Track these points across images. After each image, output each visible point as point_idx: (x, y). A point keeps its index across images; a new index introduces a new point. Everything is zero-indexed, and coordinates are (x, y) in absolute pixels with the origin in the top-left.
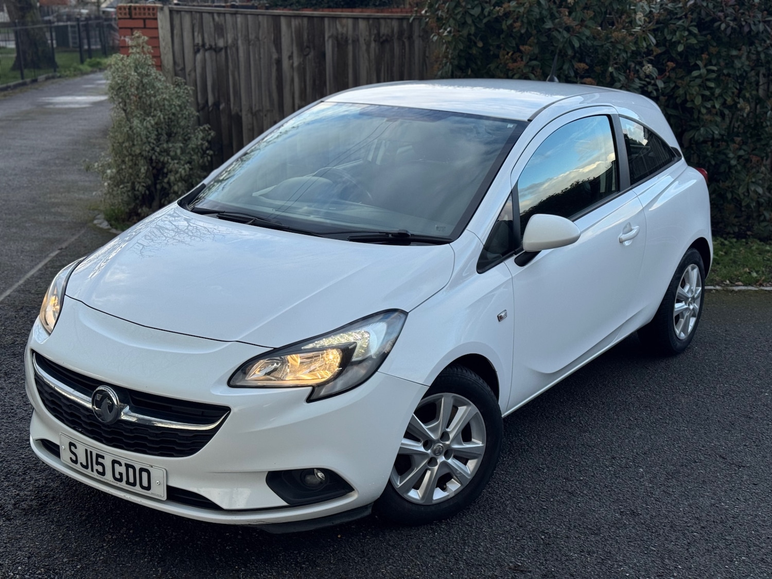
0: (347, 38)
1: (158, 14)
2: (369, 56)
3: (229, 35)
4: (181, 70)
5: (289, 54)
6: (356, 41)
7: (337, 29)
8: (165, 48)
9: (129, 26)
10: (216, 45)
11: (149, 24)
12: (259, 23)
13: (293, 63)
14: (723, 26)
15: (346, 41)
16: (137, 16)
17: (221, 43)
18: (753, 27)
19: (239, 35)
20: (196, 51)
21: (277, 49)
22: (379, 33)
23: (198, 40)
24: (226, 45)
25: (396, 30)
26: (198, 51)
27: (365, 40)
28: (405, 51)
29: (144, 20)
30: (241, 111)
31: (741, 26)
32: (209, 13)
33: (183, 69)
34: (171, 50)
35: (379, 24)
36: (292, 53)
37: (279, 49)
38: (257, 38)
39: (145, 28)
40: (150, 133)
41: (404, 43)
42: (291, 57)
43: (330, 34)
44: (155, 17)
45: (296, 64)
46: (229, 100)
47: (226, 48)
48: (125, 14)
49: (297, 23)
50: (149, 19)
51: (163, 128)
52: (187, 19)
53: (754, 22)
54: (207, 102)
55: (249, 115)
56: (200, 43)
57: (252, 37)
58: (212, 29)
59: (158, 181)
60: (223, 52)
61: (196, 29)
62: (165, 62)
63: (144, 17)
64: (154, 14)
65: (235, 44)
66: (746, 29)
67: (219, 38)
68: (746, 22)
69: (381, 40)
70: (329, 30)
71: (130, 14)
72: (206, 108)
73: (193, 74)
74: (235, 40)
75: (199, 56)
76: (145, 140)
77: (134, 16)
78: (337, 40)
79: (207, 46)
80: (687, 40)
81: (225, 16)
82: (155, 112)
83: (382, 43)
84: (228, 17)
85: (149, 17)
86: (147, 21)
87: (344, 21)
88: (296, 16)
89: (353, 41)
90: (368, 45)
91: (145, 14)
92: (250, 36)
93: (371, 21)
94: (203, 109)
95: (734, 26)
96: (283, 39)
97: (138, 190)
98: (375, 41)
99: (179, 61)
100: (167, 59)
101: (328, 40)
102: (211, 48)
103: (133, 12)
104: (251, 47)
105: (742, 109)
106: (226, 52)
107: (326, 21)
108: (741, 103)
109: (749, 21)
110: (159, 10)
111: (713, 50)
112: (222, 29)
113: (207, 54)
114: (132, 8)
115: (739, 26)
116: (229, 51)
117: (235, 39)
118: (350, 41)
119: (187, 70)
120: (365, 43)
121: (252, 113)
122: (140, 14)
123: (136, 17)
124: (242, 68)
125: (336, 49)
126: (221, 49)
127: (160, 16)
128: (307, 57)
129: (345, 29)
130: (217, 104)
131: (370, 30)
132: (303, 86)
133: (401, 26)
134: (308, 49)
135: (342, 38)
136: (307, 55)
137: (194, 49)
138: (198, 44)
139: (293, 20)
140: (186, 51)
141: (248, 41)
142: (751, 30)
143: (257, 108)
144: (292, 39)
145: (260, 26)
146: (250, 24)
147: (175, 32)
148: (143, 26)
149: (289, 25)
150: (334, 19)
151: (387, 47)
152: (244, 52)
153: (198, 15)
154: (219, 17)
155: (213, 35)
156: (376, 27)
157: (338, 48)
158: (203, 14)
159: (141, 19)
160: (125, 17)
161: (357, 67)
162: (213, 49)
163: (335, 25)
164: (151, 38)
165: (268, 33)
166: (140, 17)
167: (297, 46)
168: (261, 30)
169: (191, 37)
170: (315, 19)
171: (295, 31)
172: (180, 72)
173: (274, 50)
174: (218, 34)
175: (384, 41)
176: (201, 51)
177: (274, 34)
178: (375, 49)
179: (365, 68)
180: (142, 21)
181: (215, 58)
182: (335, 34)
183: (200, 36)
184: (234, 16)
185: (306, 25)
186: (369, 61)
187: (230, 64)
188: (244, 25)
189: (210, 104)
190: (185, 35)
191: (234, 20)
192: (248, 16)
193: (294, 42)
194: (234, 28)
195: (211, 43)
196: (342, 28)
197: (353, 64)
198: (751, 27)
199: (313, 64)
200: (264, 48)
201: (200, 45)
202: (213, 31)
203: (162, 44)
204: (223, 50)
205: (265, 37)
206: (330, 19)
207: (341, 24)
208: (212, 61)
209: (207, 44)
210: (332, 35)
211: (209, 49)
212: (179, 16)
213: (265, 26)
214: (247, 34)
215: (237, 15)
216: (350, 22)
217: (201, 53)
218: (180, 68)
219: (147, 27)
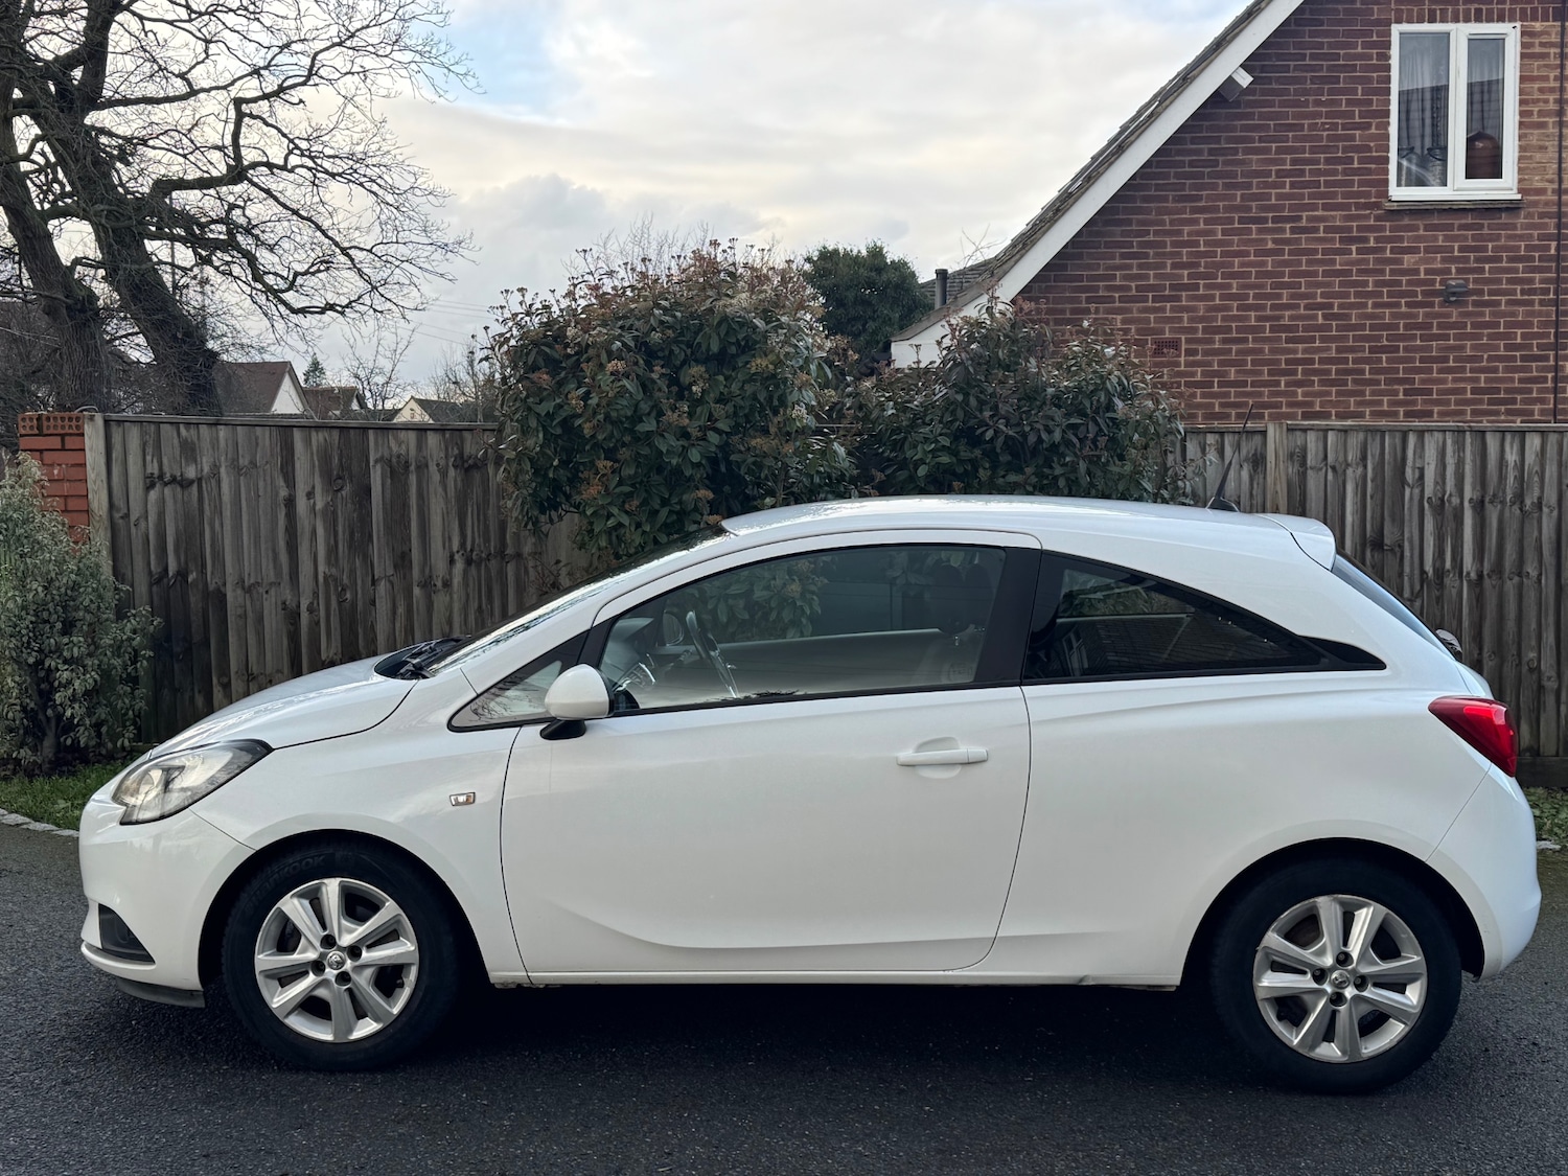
0: (407, 462)
1: (86, 426)
2: (446, 492)
3: (204, 460)
4: (122, 517)
5: (308, 489)
6: (422, 467)
7: (389, 448)
9: (36, 448)
10: (181, 475)
11: (70, 443)
12: (257, 438)
13: (315, 504)
14: (989, 434)
15: (407, 465)
16: (52, 431)
17: (191, 473)
18: (1044, 436)
19: (223, 459)
20: (149, 487)
21: (286, 481)
22: (461, 454)
23: (153, 468)
24: (199, 476)
26: (152, 486)
27: (438, 465)
29: (63, 436)
30: (225, 584)
31: (1025, 435)
32: (171, 423)
33: (127, 516)
34: (105, 485)
35: (462, 439)
36: (313, 487)
37: (290, 482)
38: (253, 464)
39: (63, 449)
42: (310, 495)
43: (379, 456)
44: (80, 431)
45: (319, 506)
46: (204, 566)
47: (200, 480)
48: (31, 427)
49: (322, 439)
50: (71, 435)
52: (134, 434)
53: (1046, 426)
54: (166, 570)
55: (239, 591)
56: (156, 472)
57: (244, 461)
58: (177, 452)
59: (48, 703)
60: (195, 487)
61: (150, 450)
62: (95, 505)
63: (63, 432)
64: (77, 427)
65: (215, 474)
66: (1032, 439)
67: (187, 465)
68: (1033, 427)
69: (466, 465)
70: (377, 449)
71: (39, 427)
72: (165, 580)
73: (143, 524)
74: (215, 467)
75: (153, 495)
76: (10, 630)
77: (45, 432)
78: (391, 467)
79: (167, 477)
80: (934, 458)
81: (198, 427)
83: (467, 470)
84: (204, 429)
85: (71, 431)
86: (67, 438)
87: (402, 434)
88: (318, 428)
89: (418, 468)
90: (444, 474)
91: (63, 427)
92: (241, 461)
93: (447, 435)
94: (159, 581)
95: (1011, 433)
96: (297, 465)
98: (455, 467)
99: (119, 502)
100: (99, 501)
101: (374, 466)
102: (173, 480)
103: (45, 423)
104: (242, 478)
106: (200, 487)
107: (371, 432)
109: (1037, 426)
110: (86, 421)
112: (193, 450)
113: (167, 491)
114: (44, 418)
115: (1020, 435)
116: (204, 485)
117: (215, 465)
118: (412, 468)
119: (133, 518)
120: (439, 471)
121: (243, 588)
122: (55, 427)
123: (49, 432)
124: (227, 513)
125: (389, 481)
126: (191, 482)
127: (88, 429)
128: (339, 494)
129: (404, 447)
130: (182, 574)
131: (447, 449)
132: (332, 542)
134: (340, 481)
135: (398, 462)
136: (341, 489)
137: (145, 482)
138: (152, 474)
139: (314, 434)
140: (132, 485)
141: (236, 469)
142: (1040, 440)
143: (252, 581)
144: (314, 466)
145: (257, 444)
146: (239, 441)
147: (114, 456)
148: (60, 447)
149: (308, 442)
150: (385, 431)
151: (477, 476)
152: (230, 488)
153: (153, 427)
154: (188, 431)
155: (179, 459)
156: (457, 444)
157: (392, 479)
158: (161, 425)
159: (56, 435)
160: (31, 432)
161: (426, 509)
162: (179, 483)
163: (386, 440)
164: (73, 465)
165: (272, 455)
166: (55, 432)
167: (321, 476)
168: (259, 449)
169: (140, 462)
170: (352, 431)
171: (318, 451)
172: (121, 521)
173: (282, 483)
174: (186, 458)
175: (470, 467)
176: (158, 485)
177: (282, 457)
178: (455, 481)
179: (439, 511)
180: (59, 438)
181: (180, 496)
182: (387, 455)
183: (155, 461)
184: (214, 428)
185: (337, 442)
186: (447, 500)
187: (206, 507)
188: (230, 442)
189: (171, 574)
190: (131, 459)
191: (214, 435)
192: (238, 428)
193: (317, 469)
194: (213, 448)
195: (175, 473)
196: (400, 446)
197: (418, 505)
198: (1040, 437)
199: (349, 505)
200: (265, 480)
201: (156, 476)
202: (178, 453)
203: (91, 475)
204: (195, 485)
205: (267, 462)
206: (379, 431)
207: (396, 438)
208: (175, 502)
209: (168, 475)
210: (382, 458)
211: (170, 483)
212: (120, 429)
213: (267, 443)
214: (235, 457)
215: (219, 427)
216: (413, 435)
217: (156, 489)
218: (120, 515)
219: (66, 447)
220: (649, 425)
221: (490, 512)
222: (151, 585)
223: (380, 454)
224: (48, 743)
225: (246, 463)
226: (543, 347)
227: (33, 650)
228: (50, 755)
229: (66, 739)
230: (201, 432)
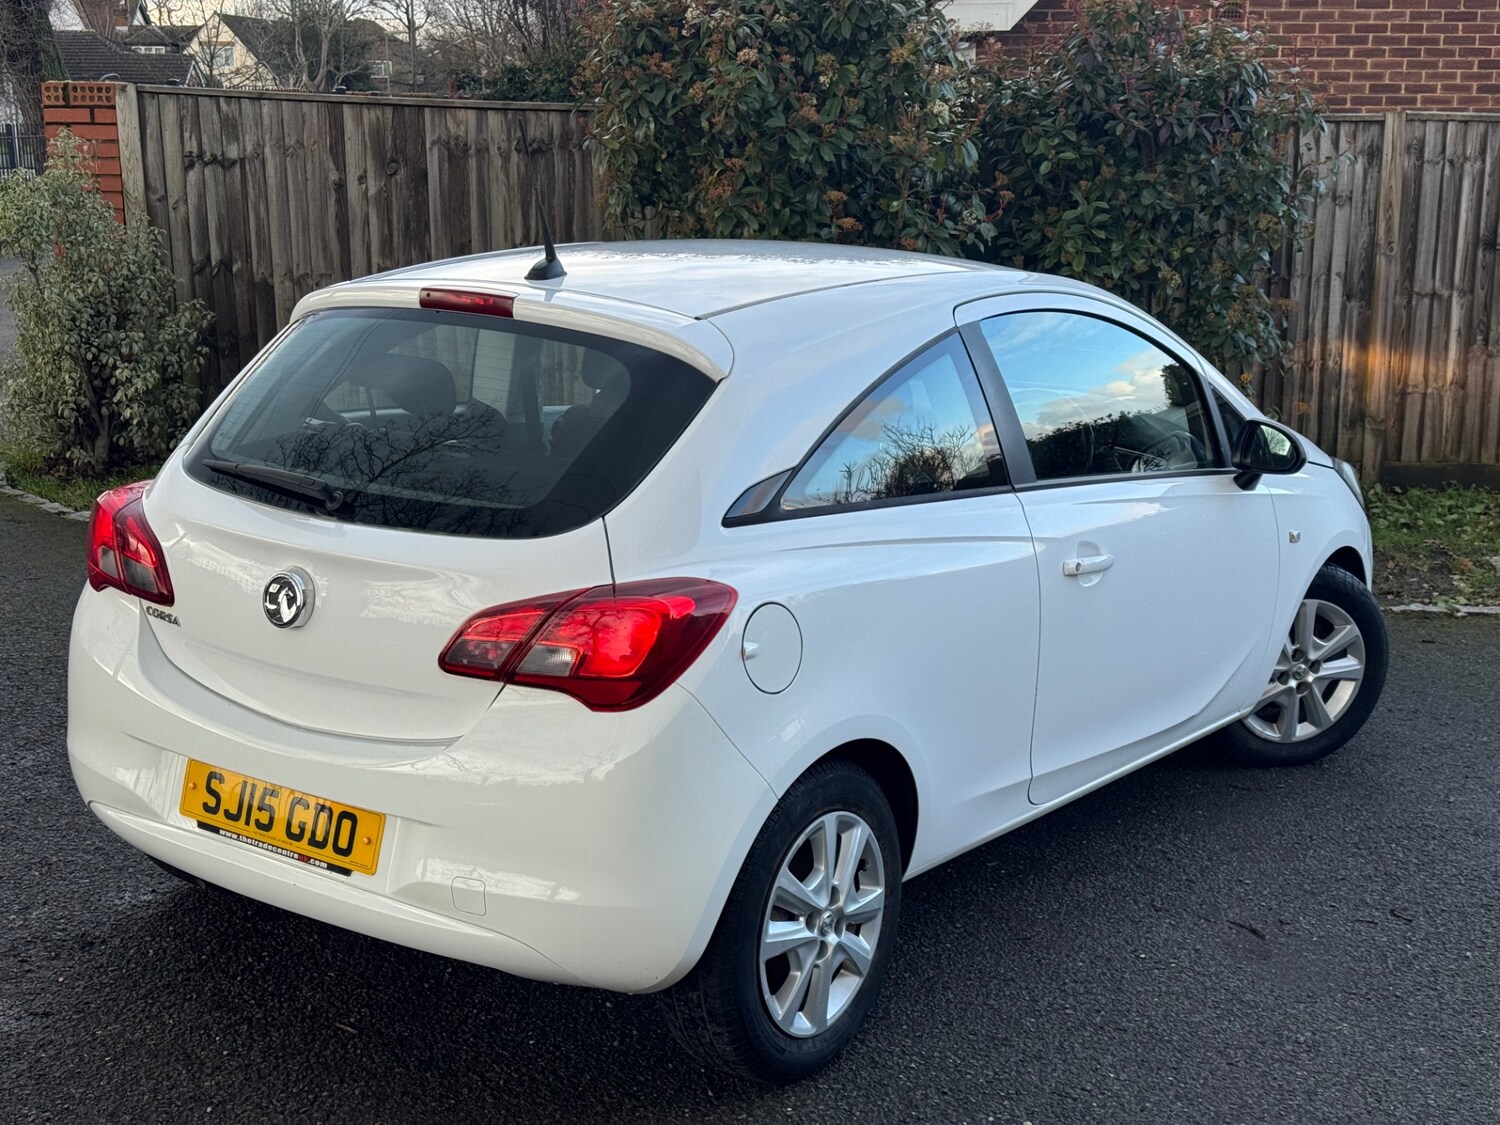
0: (466, 144)
1: (117, 98)
2: (508, 178)
3: (247, 138)
4: (159, 200)
5: (361, 173)
6: (482, 151)
7: (447, 128)
8: (129, 160)
9: (63, 121)
10: (223, 154)
11: (101, 116)
12: (303, 116)
13: (367, 189)
15: (466, 149)
16: (79, 102)
17: (233, 152)
18: (1177, 130)
19: (267, 137)
20: (188, 167)
21: (336, 163)
22: (525, 137)
23: (192, 146)
24: (242, 156)
25: (556, 131)
26: (191, 165)
27: (499, 148)
28: (574, 170)
29: (92, 109)
30: (272, 275)
31: (1156, 130)
32: (210, 96)
33: (164, 198)
34: (141, 164)
35: (525, 120)
36: (365, 172)
37: (340, 164)
38: (300, 143)
39: (93, 123)
40: (79, 311)
41: (571, 154)
42: (362, 179)
43: (436, 137)
44: (112, 104)
45: (372, 191)
46: (249, 255)
47: (242, 160)
48: (57, 98)
49: (373, 116)
50: (100, 107)
51: (108, 302)
52: (170, 108)
53: (1179, 120)
54: (208, 258)
55: (288, 283)
56: (195, 151)
57: (290, 141)
58: (217, 127)
59: (104, 401)
60: (237, 168)
61: (188, 126)
62: (129, 185)
63: (91, 103)
64: (109, 99)
65: (259, 154)
66: (1164, 134)
67: (229, 143)
68: (1165, 121)
69: (530, 149)
70: (433, 130)
72: (208, 269)
73: (182, 208)
74: (259, 146)
75: (192, 176)
76: (69, 324)
77: (73, 103)
78: (449, 150)
79: (208, 157)
80: (1058, 153)
81: (239, 103)
82: (91, 274)
83: (532, 155)
84: (246, 104)
85: (100, 103)
86: (96, 110)
87: (461, 114)
88: (370, 105)
89: (478, 151)
90: (506, 159)
91: (92, 98)
92: (287, 140)
93: (510, 115)
94: (201, 271)
95: (1142, 128)
96: (348, 146)
97: (62, 417)
98: (518, 151)
99: (157, 183)
100: (133, 181)
101: (431, 149)
102: (214, 160)
103: (72, 94)
104: (288, 159)
105: (1165, 281)
106: (243, 168)
107: (427, 110)
108: (1165, 271)
109: (1170, 119)
110: (117, 91)
111: (1106, 171)
112: (235, 127)
113: (207, 171)
114: (70, 88)
115: (1151, 130)
116: (248, 167)
117: (259, 144)
118: (472, 151)
119: (171, 201)
120: (501, 155)
121: (292, 280)
122: (83, 97)
123: (76, 104)
124: (273, 197)
125: (447, 165)
126: (234, 163)
127: (119, 101)
128: (393, 179)
129: (462, 128)
130: (226, 264)
131: (509, 130)
132: (386, 231)
133: (565, 124)
134: (394, 165)
135: (456, 145)
136: (395, 173)
137: (184, 163)
138: (191, 152)
139: (365, 111)
140: (169, 166)
141: (282, 148)
142: (1172, 136)
143: (301, 272)
144: (365, 146)
145: (304, 122)
146: (285, 118)
147: (148, 131)
148: (89, 121)
149: (359, 121)
150: (442, 111)
151: (542, 162)
152: (276, 169)
153: (190, 100)
154: (228, 106)
155: (219, 136)
156: (520, 125)
157: (450, 163)
158: (200, 99)
159: (85, 107)
160: (56, 103)
161: (486, 197)
162: (219, 163)
163: (443, 120)
164: (104, 141)
165: (320, 134)
166: (84, 104)
167: (374, 158)
168: (306, 128)
169: (177, 139)
170: (407, 110)
171: (370, 131)
172: (158, 203)
173: (332, 166)
174: (227, 136)
175: (534, 152)
176: (197, 165)
177: (331, 136)
178: (518, 166)
179: (501, 200)
180: (88, 110)
181: (221, 178)
182: (444, 136)
183: (193, 138)
184: (257, 102)
185: (390, 121)
186: (509, 188)
187: (251, 190)
188: (275, 119)
189: (214, 263)
190: (167, 135)
191: (258, 111)
193: (369, 151)
194: (256, 125)
195: (215, 152)
196: (458, 127)
197: (478, 192)
198: (1172, 131)
199: (404, 191)
200: (313, 162)
201: (194, 155)
202: (219, 129)
203: (124, 153)
204: (238, 165)
205: (315, 142)
206: (435, 109)
207: (454, 118)
208: (217, 184)
209: (208, 154)
210: (439, 139)
211: (211, 163)
212: (155, 102)
213: (315, 121)
214: (281, 135)
215: (263, 102)
216: (472, 115)
217: (196, 169)
218: (157, 197)
219: (97, 121)
220: (777, 121)
221: (556, 201)
222: (193, 275)
223: (437, 135)
224: (101, 443)
225: (292, 143)
226: (653, 29)
227: (91, 345)
228: (104, 456)
229: (118, 439)
230: (243, 107)
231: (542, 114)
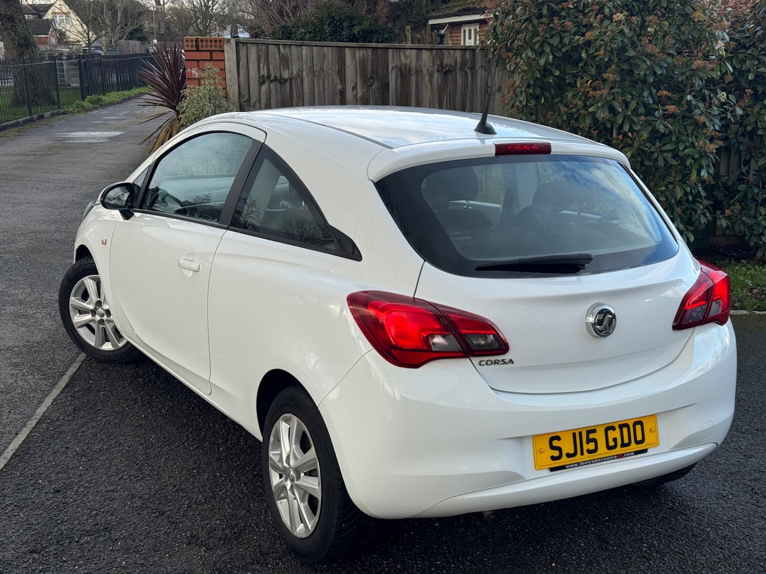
0: (410, 69)
1: (225, 46)
2: (431, 86)
3: (294, 67)
4: (246, 101)
5: (353, 85)
6: (419, 72)
7: (400, 60)
8: (231, 80)
9: (195, 59)
10: (281, 76)
11: (216, 56)
12: (324, 55)
13: (357, 93)
15: (410, 71)
16: (204, 48)
17: (286, 75)
19: (304, 66)
20: (262, 83)
21: (341, 80)
22: (442, 63)
23: (264, 72)
24: (290, 77)
25: (459, 60)
26: (264, 82)
27: (428, 70)
28: (467, 81)
29: (211, 52)
32: (275, 45)
33: (249, 100)
34: (237, 82)
35: (442, 55)
36: (356, 84)
37: (343, 80)
38: (322, 69)
39: (211, 60)
41: (467, 73)
42: (354, 88)
43: (394, 65)
44: (222, 49)
45: (359, 95)
47: (291, 79)
48: (192, 46)
49: (361, 54)
50: (216, 51)
52: (253, 50)
56: (266, 75)
57: (317, 68)
58: (278, 61)
60: (288, 84)
61: (262, 61)
62: (231, 94)
63: (212, 49)
64: (220, 46)
65: (300, 76)
67: (284, 70)
69: (444, 71)
70: (393, 61)
71: (197, 46)
73: (258, 105)
74: (300, 71)
75: (264, 88)
77: (201, 49)
78: (401, 72)
79: (272, 78)
81: (290, 48)
83: (445, 73)
84: (293, 48)
85: (216, 49)
86: (213, 53)
87: (408, 52)
88: (359, 48)
89: (417, 72)
90: (431, 76)
91: (211, 46)
92: (315, 68)
93: (434, 52)
96: (347, 71)
98: (438, 71)
99: (245, 93)
100: (233, 91)
101: (392, 71)
102: (276, 79)
103: (200, 44)
104: (315, 78)
106: (291, 84)
107: (390, 51)
110: (225, 42)
112: (287, 61)
113: (272, 85)
114: (199, 40)
116: (294, 84)
117: (300, 70)
118: (413, 72)
119: (252, 102)
120: (428, 74)
122: (207, 46)
125: (399, 80)
126: (286, 80)
127: (226, 48)
128: (371, 88)
129: (409, 60)
131: (433, 60)
133: (463, 56)
134: (371, 80)
135: (405, 69)
136: (372, 85)
137: (259, 81)
138: (264, 75)
139: (357, 51)
140: (251, 83)
141: (312, 72)
144: (357, 70)
145: (324, 58)
146: (315, 56)
147: (241, 64)
148: (209, 58)
149: (354, 56)
150: (398, 50)
151: (450, 77)
152: (308, 84)
153: (264, 47)
154: (284, 49)
155: (279, 66)
156: (439, 57)
157: (401, 79)
158: (269, 46)
159: (207, 51)
160: (192, 49)
161: (420, 97)
162: (278, 81)
163: (398, 55)
165: (333, 64)
166: (207, 49)
167: (361, 77)
168: (325, 61)
169: (256, 68)
170: (379, 50)
171: (359, 62)
172: (245, 103)
173: (338, 81)
174: (283, 66)
175: (447, 72)
176: (266, 82)
177: (338, 65)
178: (438, 80)
179: (428, 99)
180: (209, 53)
181: (279, 89)
182: (399, 65)
183: (265, 67)
184: (299, 48)
185: (370, 56)
186: (432, 91)
187: (295, 95)
188: (309, 56)
190: (251, 66)
191: (300, 52)
192: (314, 47)
193: (358, 73)
194: (299, 60)
195: (277, 75)
196: (406, 59)
197: (416, 94)
199: (376, 94)
200: (328, 79)
201: (265, 76)
202: (279, 63)
203: (228, 76)
204: (288, 82)
205: (330, 69)
206: (394, 50)
207: (404, 54)
208: (277, 92)
209: (273, 76)
210: (396, 66)
211: (274, 81)
212: (245, 48)
213: (330, 57)
214: (312, 65)
215: (303, 47)
216: (414, 52)
217: (266, 84)
218: (245, 100)
219: (213, 59)
220: (631, 53)
221: (457, 98)
223: (395, 63)
225: (318, 69)
230: (292, 50)
231: (451, 51)
